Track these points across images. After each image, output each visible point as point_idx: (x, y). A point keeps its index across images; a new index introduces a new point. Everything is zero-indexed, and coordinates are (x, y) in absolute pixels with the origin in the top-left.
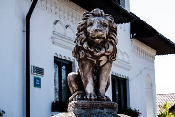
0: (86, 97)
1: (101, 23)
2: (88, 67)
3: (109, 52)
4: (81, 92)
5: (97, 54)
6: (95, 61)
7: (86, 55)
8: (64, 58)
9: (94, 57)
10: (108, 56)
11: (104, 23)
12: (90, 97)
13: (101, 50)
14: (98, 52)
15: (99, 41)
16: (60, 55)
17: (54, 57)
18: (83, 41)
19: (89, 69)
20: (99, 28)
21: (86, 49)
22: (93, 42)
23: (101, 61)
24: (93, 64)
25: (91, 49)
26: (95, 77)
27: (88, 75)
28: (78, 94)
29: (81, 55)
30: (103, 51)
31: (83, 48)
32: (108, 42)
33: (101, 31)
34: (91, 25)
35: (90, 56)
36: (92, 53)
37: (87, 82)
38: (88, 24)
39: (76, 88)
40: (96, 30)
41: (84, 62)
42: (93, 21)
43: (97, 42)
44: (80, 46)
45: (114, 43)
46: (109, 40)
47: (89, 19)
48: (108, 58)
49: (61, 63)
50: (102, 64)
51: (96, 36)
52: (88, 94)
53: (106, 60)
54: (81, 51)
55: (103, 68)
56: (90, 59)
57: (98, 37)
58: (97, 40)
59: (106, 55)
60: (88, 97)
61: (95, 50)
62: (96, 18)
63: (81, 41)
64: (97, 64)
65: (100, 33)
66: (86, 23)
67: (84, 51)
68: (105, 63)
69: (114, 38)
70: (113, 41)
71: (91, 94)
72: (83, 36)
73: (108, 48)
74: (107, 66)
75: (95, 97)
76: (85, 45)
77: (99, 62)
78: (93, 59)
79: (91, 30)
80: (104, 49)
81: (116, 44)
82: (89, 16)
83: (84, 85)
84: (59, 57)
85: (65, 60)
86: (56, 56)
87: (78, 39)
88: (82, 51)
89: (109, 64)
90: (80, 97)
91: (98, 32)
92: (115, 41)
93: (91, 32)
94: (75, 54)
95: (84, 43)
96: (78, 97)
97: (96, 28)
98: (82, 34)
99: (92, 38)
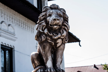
0: (47, 70)
1: (58, 14)
2: (48, 47)
3: (63, 36)
4: (42, 67)
5: (55, 38)
6: (53, 43)
7: (46, 38)
8: (7, 45)
9: (53, 40)
10: (62, 39)
11: (60, 15)
12: (50, 70)
13: (58, 35)
14: (56, 36)
15: (56, 27)
16: (5, 43)
17: (1, 45)
18: (44, 28)
19: (49, 49)
20: (56, 18)
21: (47, 34)
22: (52, 29)
23: (58, 43)
24: (52, 45)
25: (50, 34)
26: (53, 55)
27: (48, 54)
28: (40, 68)
29: (43, 38)
30: (59, 36)
31: (44, 33)
32: (63, 29)
33: (58, 20)
34: (50, 15)
35: (50, 39)
36: (51, 37)
37: (47, 59)
38: (48, 15)
39: (38, 64)
40: (55, 20)
41: (45, 44)
42: (52, 13)
43: (55, 28)
44: (42, 31)
45: (67, 30)
46: (63, 27)
47: (49, 11)
48: (63, 41)
49: (5, 49)
50: (58, 45)
51: (54, 24)
52: (48, 68)
53: (62, 42)
54: (42, 35)
55: (59, 48)
56: (49, 41)
57: (56, 25)
58: (55, 27)
59: (61, 39)
60: (49, 70)
61: (53, 34)
62: (53, 10)
63: (43, 28)
64: (54, 45)
65: (58, 22)
66: (46, 14)
67: (45, 35)
68: (60, 44)
69: (67, 25)
70: (66, 28)
71: (50, 68)
72: (44, 24)
73: (63, 33)
74: (62, 47)
75: (54, 70)
76: (46, 31)
77: (56, 44)
78: (52, 41)
79: (50, 19)
80: (60, 34)
81: (68, 30)
82: (48, 9)
83: (45, 61)
84: (4, 45)
85: (8, 47)
86: (2, 44)
87: (40, 27)
88: (44, 35)
89: (63, 45)
90: (42, 71)
91: (56, 20)
92: (67, 28)
93: (50, 21)
94: (38, 38)
95: (44, 29)
96: (41, 70)
97: (55, 18)
98: (43, 23)
99: (51, 25)
